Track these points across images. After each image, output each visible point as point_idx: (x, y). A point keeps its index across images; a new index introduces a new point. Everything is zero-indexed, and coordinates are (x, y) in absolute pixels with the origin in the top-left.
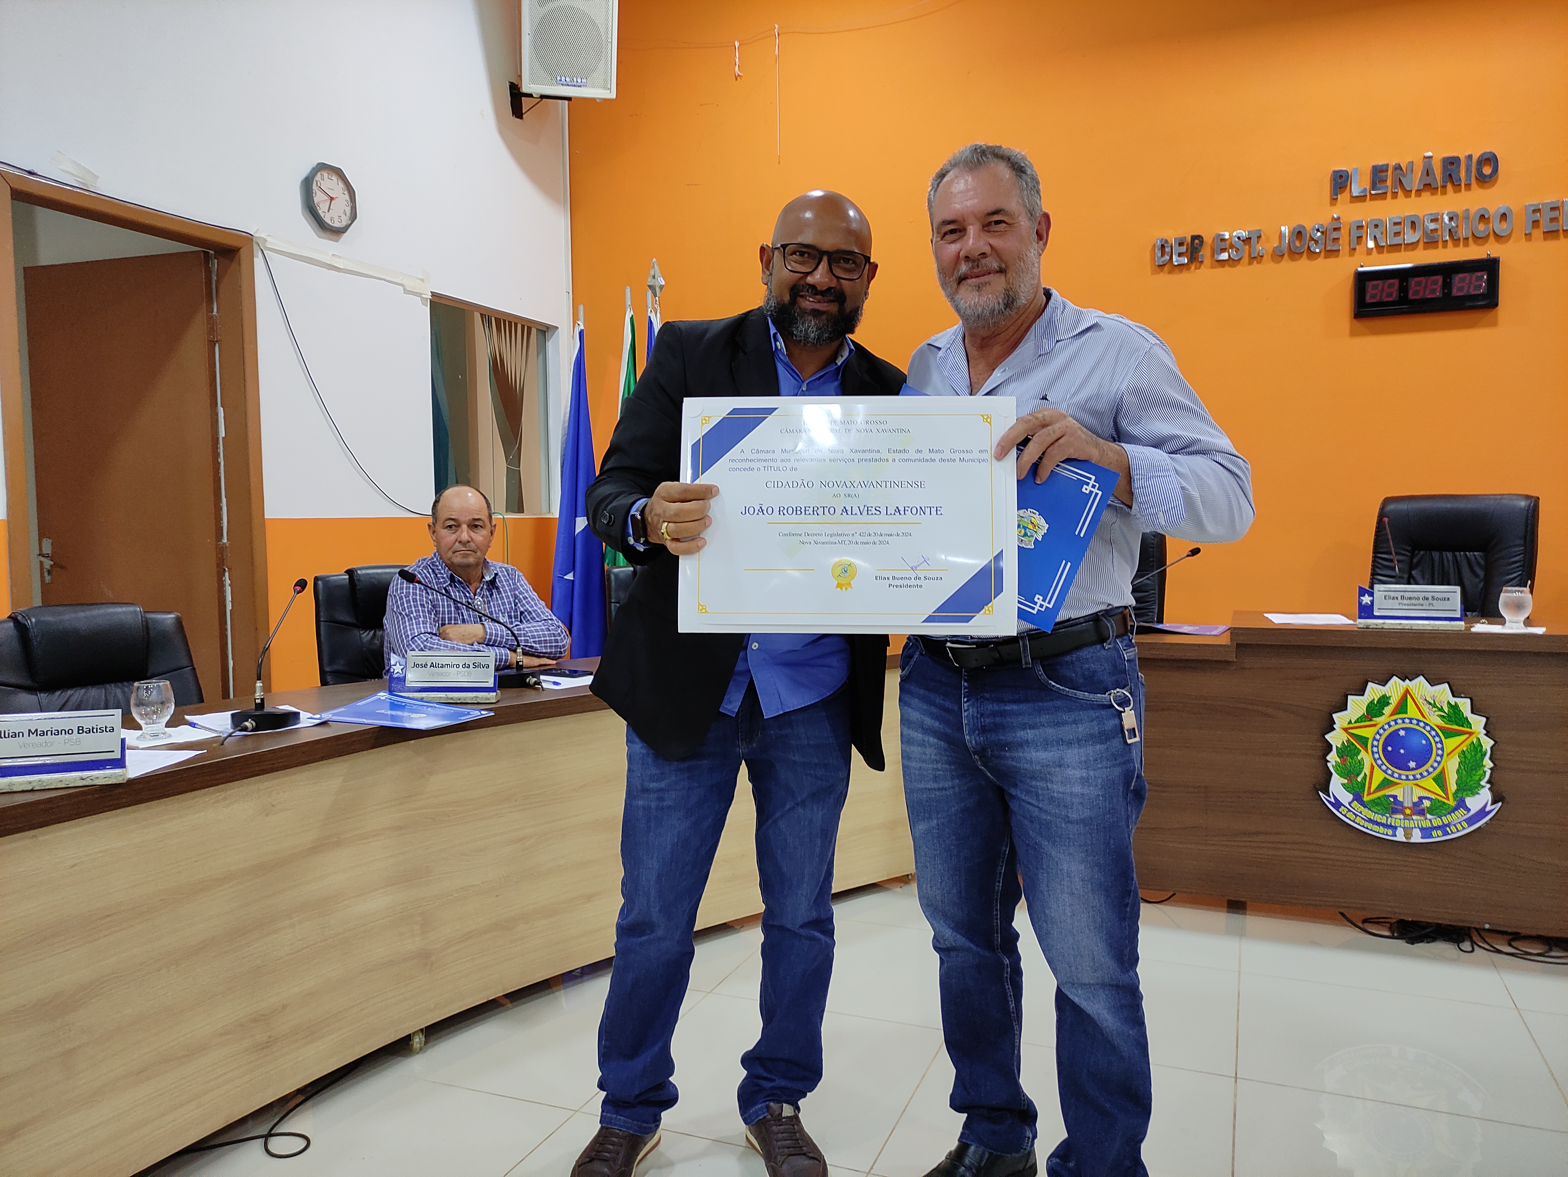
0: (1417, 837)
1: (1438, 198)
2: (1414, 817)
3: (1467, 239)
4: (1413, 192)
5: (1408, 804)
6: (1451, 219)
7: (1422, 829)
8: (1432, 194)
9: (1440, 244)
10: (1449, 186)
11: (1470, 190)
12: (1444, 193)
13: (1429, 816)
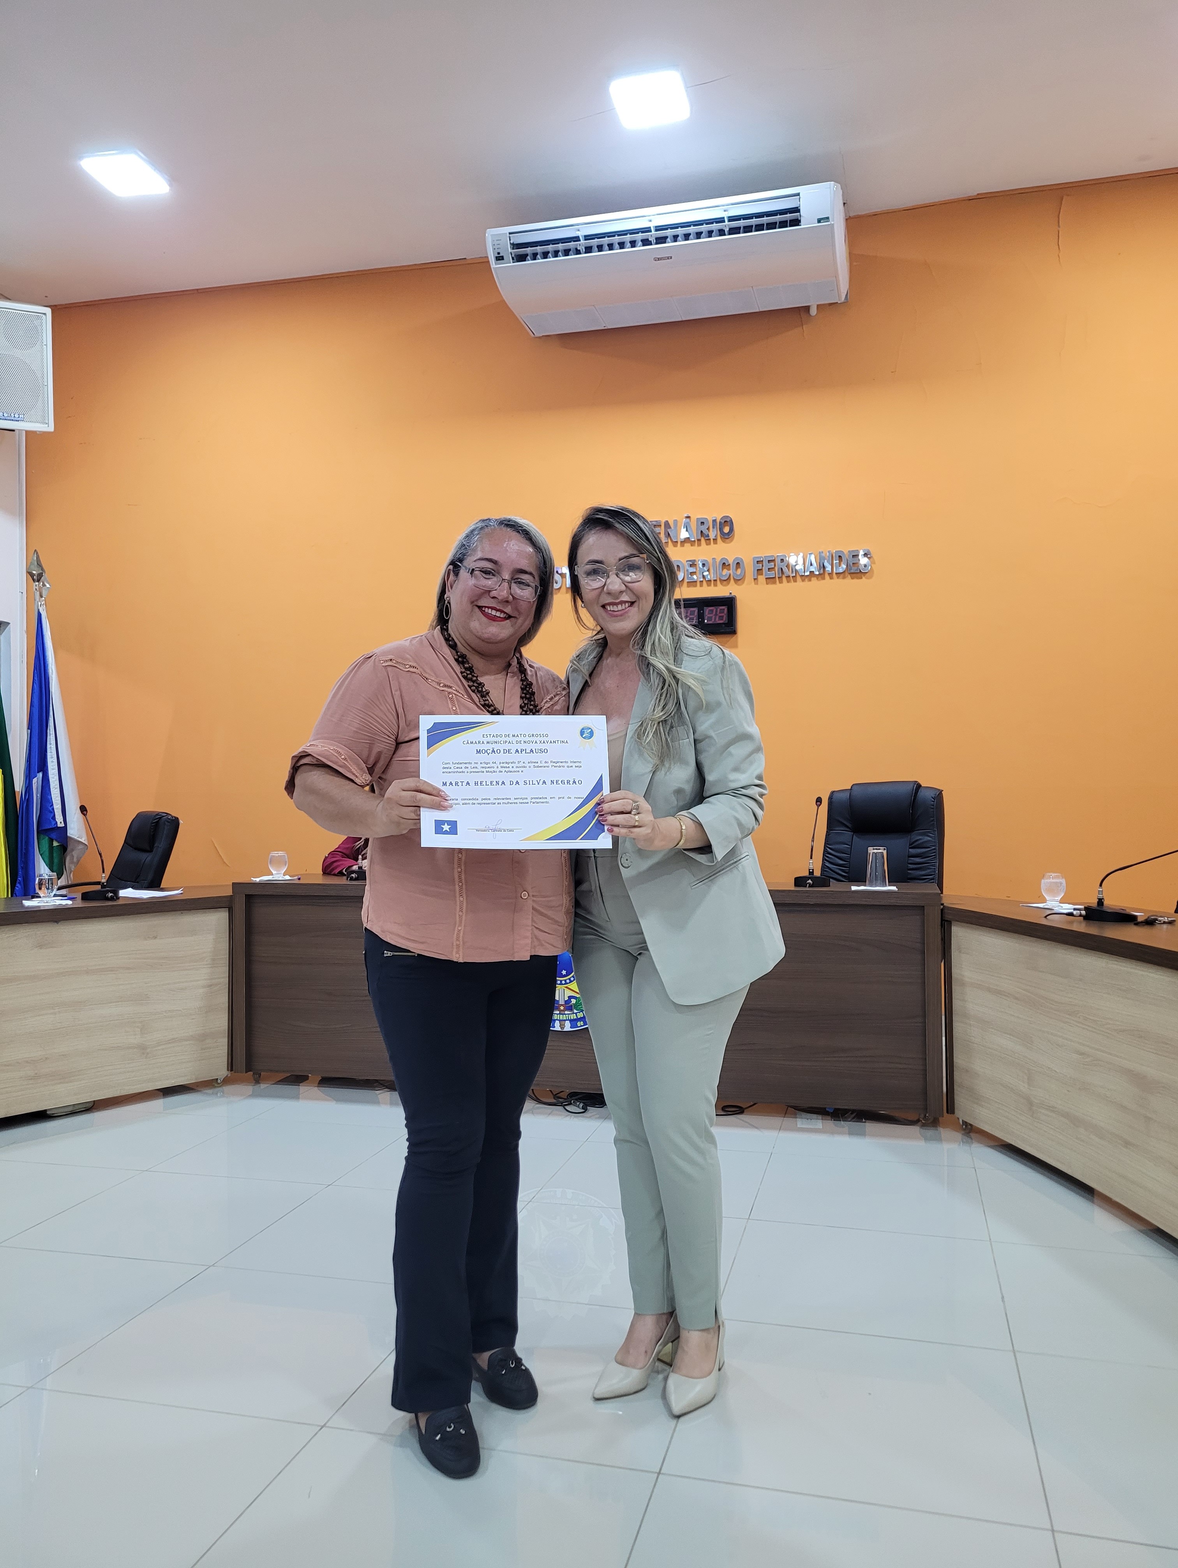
0: (568, 1027)
1: (696, 548)
2: (566, 1012)
3: (715, 580)
4: (679, 543)
5: (562, 1002)
6: (704, 565)
7: (571, 1021)
8: (692, 546)
9: (698, 584)
10: (703, 539)
11: (716, 543)
12: (699, 545)
13: (575, 1011)
